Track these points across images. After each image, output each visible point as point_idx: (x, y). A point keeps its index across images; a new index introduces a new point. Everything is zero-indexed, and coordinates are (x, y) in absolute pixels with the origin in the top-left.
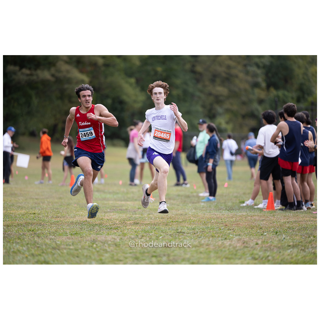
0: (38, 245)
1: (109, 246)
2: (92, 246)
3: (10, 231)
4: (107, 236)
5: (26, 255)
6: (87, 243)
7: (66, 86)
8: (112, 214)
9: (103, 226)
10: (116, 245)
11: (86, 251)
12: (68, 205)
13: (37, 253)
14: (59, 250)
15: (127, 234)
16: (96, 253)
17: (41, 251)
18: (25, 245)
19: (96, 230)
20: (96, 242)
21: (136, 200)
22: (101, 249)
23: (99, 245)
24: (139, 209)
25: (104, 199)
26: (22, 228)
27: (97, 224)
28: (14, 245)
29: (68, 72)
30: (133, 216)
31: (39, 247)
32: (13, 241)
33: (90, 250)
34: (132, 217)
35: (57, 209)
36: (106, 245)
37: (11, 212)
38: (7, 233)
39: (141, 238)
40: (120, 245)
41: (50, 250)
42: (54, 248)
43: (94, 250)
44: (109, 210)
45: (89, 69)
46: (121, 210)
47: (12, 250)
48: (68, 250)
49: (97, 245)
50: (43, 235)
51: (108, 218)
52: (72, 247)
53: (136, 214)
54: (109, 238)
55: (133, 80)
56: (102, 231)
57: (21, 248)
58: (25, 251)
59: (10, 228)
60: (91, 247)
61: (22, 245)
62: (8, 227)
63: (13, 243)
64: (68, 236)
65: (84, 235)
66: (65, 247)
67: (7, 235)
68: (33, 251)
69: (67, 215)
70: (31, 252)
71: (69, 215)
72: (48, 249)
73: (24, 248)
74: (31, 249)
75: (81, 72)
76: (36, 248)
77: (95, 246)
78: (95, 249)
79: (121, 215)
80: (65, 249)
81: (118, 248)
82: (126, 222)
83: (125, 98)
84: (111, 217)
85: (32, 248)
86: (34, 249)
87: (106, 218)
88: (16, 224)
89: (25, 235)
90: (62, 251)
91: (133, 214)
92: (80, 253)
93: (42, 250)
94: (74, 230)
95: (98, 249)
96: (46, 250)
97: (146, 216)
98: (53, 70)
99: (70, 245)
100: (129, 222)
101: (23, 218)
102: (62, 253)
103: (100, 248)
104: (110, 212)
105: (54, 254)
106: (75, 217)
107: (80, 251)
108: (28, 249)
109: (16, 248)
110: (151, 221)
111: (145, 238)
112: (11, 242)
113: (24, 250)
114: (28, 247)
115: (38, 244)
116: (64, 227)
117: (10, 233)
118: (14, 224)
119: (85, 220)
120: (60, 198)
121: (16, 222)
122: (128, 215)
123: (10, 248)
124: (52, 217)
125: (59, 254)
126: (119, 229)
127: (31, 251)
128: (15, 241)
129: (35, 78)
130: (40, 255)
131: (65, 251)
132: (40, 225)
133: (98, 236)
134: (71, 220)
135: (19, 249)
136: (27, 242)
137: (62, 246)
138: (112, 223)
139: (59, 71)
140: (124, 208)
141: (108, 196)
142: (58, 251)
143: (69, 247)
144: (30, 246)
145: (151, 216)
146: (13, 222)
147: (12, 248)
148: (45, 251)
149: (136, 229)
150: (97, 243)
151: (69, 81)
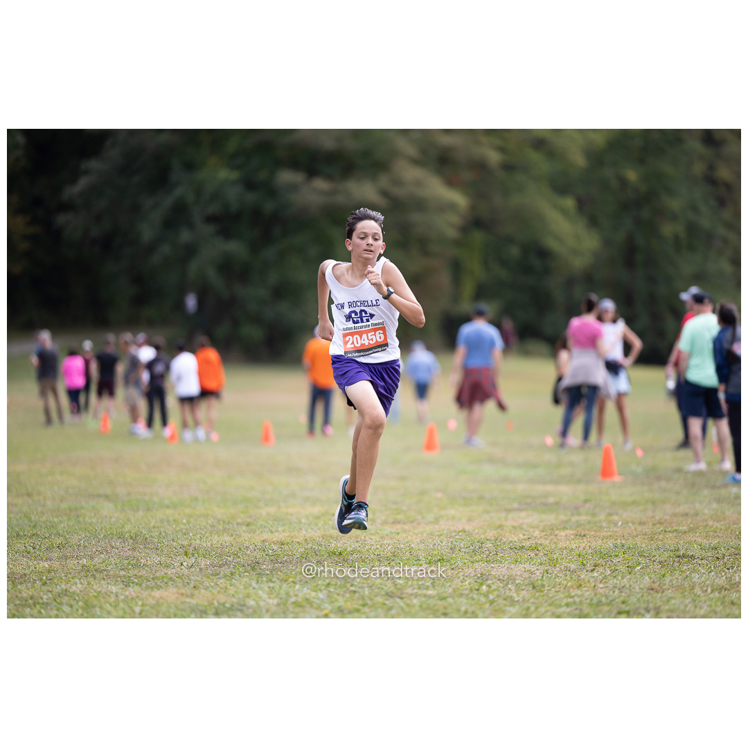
0: (353, 588)
1: (519, 588)
2: (478, 590)
3: (288, 555)
4: (513, 566)
5: (325, 612)
6: (467, 583)
7: (415, 217)
8: (523, 514)
9: (504, 543)
10: (534, 588)
11: (464, 600)
12: (423, 493)
13: (349, 606)
14: (401, 598)
15: (559, 561)
16: (487, 606)
17: (361, 602)
18: (323, 588)
19: (487, 552)
20: (487, 580)
21: (579, 481)
22: (498, 596)
23: (494, 587)
24: (586, 501)
25: (506, 480)
26: (314, 547)
27: (488, 538)
28: (297, 587)
29: (419, 183)
30: (574, 519)
31: (355, 592)
32: (295, 578)
33: (473, 599)
34: (570, 520)
35: (395, 503)
36: (509, 586)
37: (290, 510)
38: (279, 561)
39: (592, 571)
40: (543, 586)
41: (379, 599)
42: (390, 595)
43: (483, 599)
44: (516, 505)
45: (467, 175)
46: (545, 504)
47: (293, 599)
48: (423, 599)
49: (489, 586)
50: (363, 563)
51: (515, 524)
52: (430, 592)
53: (579, 514)
54: (517, 570)
55: (569, 203)
56: (502, 555)
57: (313, 594)
58: (322, 600)
59: (286, 548)
60: (476, 592)
61: (316, 589)
62: (282, 546)
63: (294, 583)
64: (421, 565)
65: (461, 565)
66: (415, 591)
67: (280, 565)
68: (341, 602)
69: (419, 517)
70: (337, 604)
71: (423, 518)
72: (376, 596)
73: (321, 595)
74: (335, 596)
75: (451, 183)
76: (348, 595)
77: (484, 587)
78: (486, 595)
79: (544, 517)
80: (416, 596)
81: (537, 594)
82: (557, 532)
83: (551, 244)
84: (521, 521)
85: (338, 595)
86: (343, 596)
87: (509, 523)
88: (301, 539)
89: (321, 564)
90: (409, 602)
91: (573, 515)
92: (450, 604)
93: (363, 598)
94: (435, 552)
95: (491, 597)
96: (371, 599)
97: (602, 517)
98: (384, 181)
99: (427, 588)
100: (563, 534)
101: (316, 524)
102: (408, 605)
103: (496, 593)
104: (519, 510)
105: (390, 609)
106: (437, 521)
107: (450, 600)
108: (329, 595)
109: (301, 595)
110: (615, 529)
111: (601, 570)
112: (291, 580)
113: (319, 599)
114: (330, 591)
115: (352, 585)
116: (413, 545)
117: (288, 560)
118: (297, 540)
119: (461, 529)
120: (403, 478)
121: (300, 534)
122: (562, 517)
123: (287, 594)
124: (385, 523)
125: (402, 608)
126: (540, 549)
127: (336, 600)
128: (298, 578)
129: (340, 199)
130: (358, 611)
131: (415, 601)
132: (357, 542)
133: (493, 565)
134: (429, 528)
135: (308, 597)
136: (327, 581)
137: (409, 591)
138: (524, 535)
139: (398, 182)
140: (551, 500)
141: (514, 472)
142: (398, 600)
143: (425, 591)
144: (335, 589)
145: (615, 518)
146: (293, 534)
147: (291, 594)
148: (369, 603)
149: (581, 549)
150: (489, 582)
151: (420, 205)
